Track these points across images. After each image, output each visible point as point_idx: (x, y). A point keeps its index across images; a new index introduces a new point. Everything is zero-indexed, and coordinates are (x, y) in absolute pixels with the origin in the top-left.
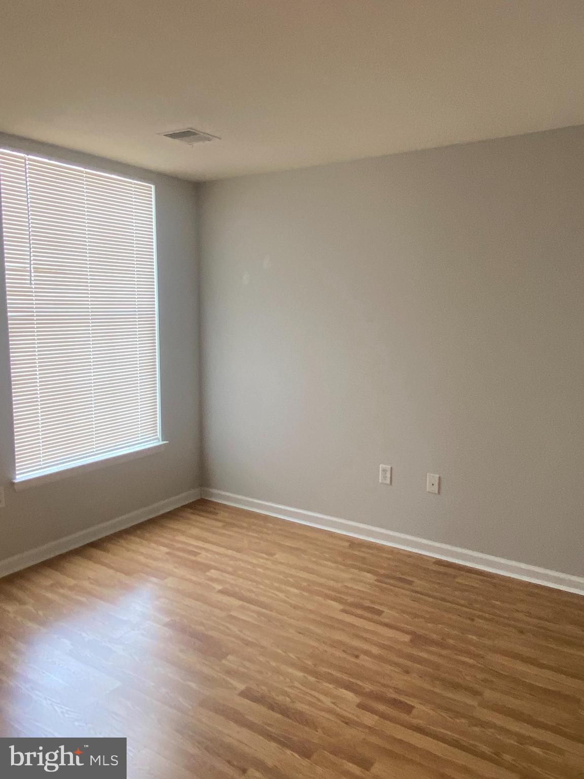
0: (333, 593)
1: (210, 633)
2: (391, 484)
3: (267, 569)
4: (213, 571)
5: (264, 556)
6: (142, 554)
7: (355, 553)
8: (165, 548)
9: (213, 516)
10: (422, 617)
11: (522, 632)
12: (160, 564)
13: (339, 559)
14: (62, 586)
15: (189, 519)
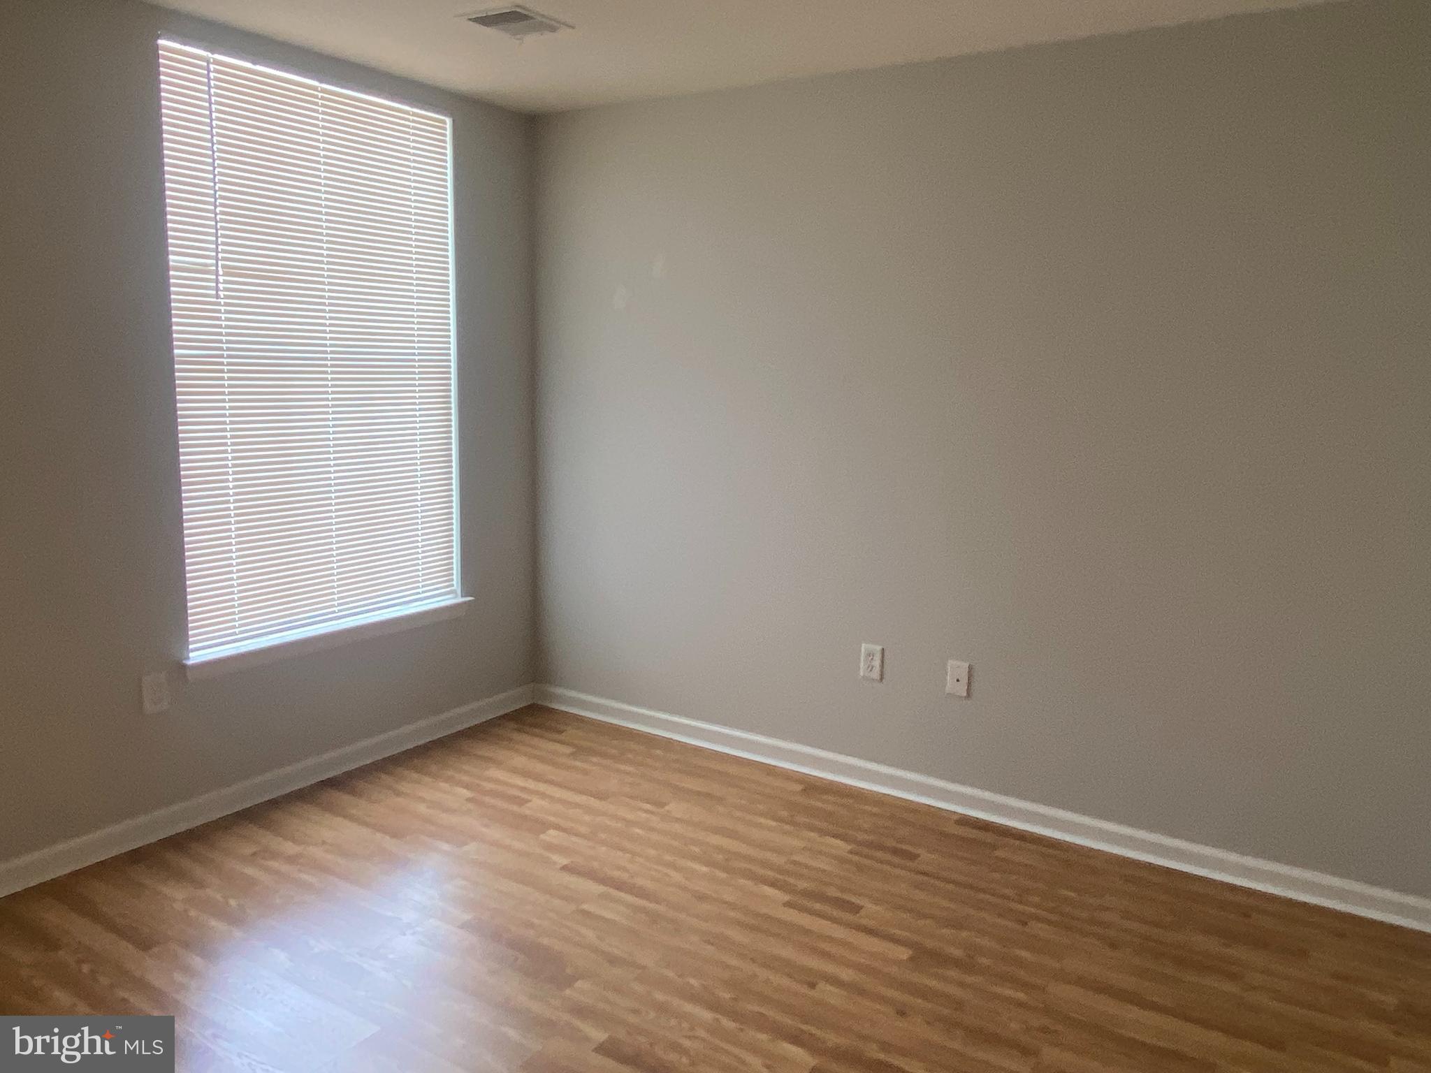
0: (770, 873)
1: (545, 941)
2: (882, 679)
3: (652, 829)
4: (552, 832)
5: (648, 807)
6: (422, 800)
7: (813, 802)
8: (465, 791)
9: (556, 736)
10: (932, 917)
11: (1114, 946)
12: (454, 820)
13: (784, 814)
14: (275, 855)
15: (510, 740)
